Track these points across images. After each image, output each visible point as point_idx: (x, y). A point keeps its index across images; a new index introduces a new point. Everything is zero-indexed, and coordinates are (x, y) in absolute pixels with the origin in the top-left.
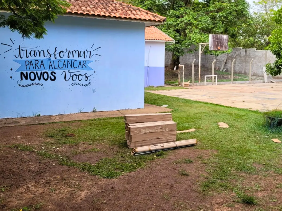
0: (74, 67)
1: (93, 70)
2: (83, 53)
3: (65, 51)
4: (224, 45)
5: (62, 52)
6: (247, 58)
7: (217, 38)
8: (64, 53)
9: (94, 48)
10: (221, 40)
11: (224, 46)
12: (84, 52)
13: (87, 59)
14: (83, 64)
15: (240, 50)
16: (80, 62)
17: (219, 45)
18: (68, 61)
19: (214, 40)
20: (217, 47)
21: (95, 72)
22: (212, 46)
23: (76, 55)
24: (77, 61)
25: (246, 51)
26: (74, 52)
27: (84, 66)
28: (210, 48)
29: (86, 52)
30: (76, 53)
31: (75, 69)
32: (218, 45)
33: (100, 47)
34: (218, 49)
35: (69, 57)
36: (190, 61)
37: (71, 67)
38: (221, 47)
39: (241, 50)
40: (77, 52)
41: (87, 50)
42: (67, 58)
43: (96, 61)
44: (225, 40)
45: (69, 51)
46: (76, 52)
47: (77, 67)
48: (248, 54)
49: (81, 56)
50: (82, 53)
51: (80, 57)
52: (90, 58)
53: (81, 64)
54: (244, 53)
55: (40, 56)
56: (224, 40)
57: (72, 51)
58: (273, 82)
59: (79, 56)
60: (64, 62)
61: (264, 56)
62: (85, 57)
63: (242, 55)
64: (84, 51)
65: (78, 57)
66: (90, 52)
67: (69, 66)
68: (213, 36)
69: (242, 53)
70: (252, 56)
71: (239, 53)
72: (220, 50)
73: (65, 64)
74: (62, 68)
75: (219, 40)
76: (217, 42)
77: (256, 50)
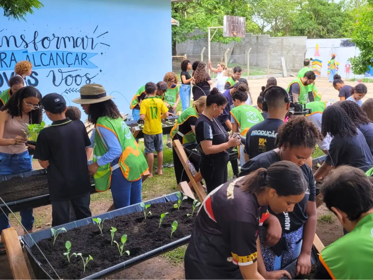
0: (68, 64)
1: (97, 67)
2: (81, 40)
3: (51, 37)
4: (241, 30)
5: (46, 39)
6: (259, 47)
7: (233, 21)
8: (50, 41)
9: (98, 33)
10: (237, 23)
11: (240, 32)
12: (83, 40)
13: (88, 50)
14: (82, 59)
15: (249, 36)
16: (77, 55)
17: (236, 29)
18: (57, 54)
19: (229, 24)
20: (233, 33)
21: (101, 71)
22: (227, 31)
23: (70, 44)
24: (72, 54)
25: (257, 38)
26: (67, 40)
27: (83, 61)
28: (225, 33)
29: (85, 39)
30: (70, 41)
31: (69, 67)
32: (233, 30)
33: (107, 32)
34: (234, 35)
35: (58, 47)
36: (187, 49)
37: (63, 63)
38: (237, 33)
39: (251, 36)
40: (71, 39)
41: (86, 37)
42: (56, 48)
43: (102, 54)
44: (242, 24)
45: (58, 38)
46: (69, 39)
47: (72, 64)
48: (259, 41)
49: (78, 45)
50: (79, 41)
51: (76, 47)
52: (92, 49)
53: (78, 59)
54: (255, 40)
55: (8, 46)
56: (240, 24)
57: (63, 38)
58: (292, 76)
59: (75, 45)
60: (51, 55)
61: (280, 44)
62: (85, 48)
63: (253, 43)
64: (83, 38)
65: (74, 47)
66: (92, 39)
67: (60, 62)
68: (228, 18)
69: (252, 40)
70: (265, 44)
71: (249, 40)
72: (237, 36)
73: (53, 59)
74: (47, 65)
75: (236, 24)
76: (233, 26)
77: (269, 37)
